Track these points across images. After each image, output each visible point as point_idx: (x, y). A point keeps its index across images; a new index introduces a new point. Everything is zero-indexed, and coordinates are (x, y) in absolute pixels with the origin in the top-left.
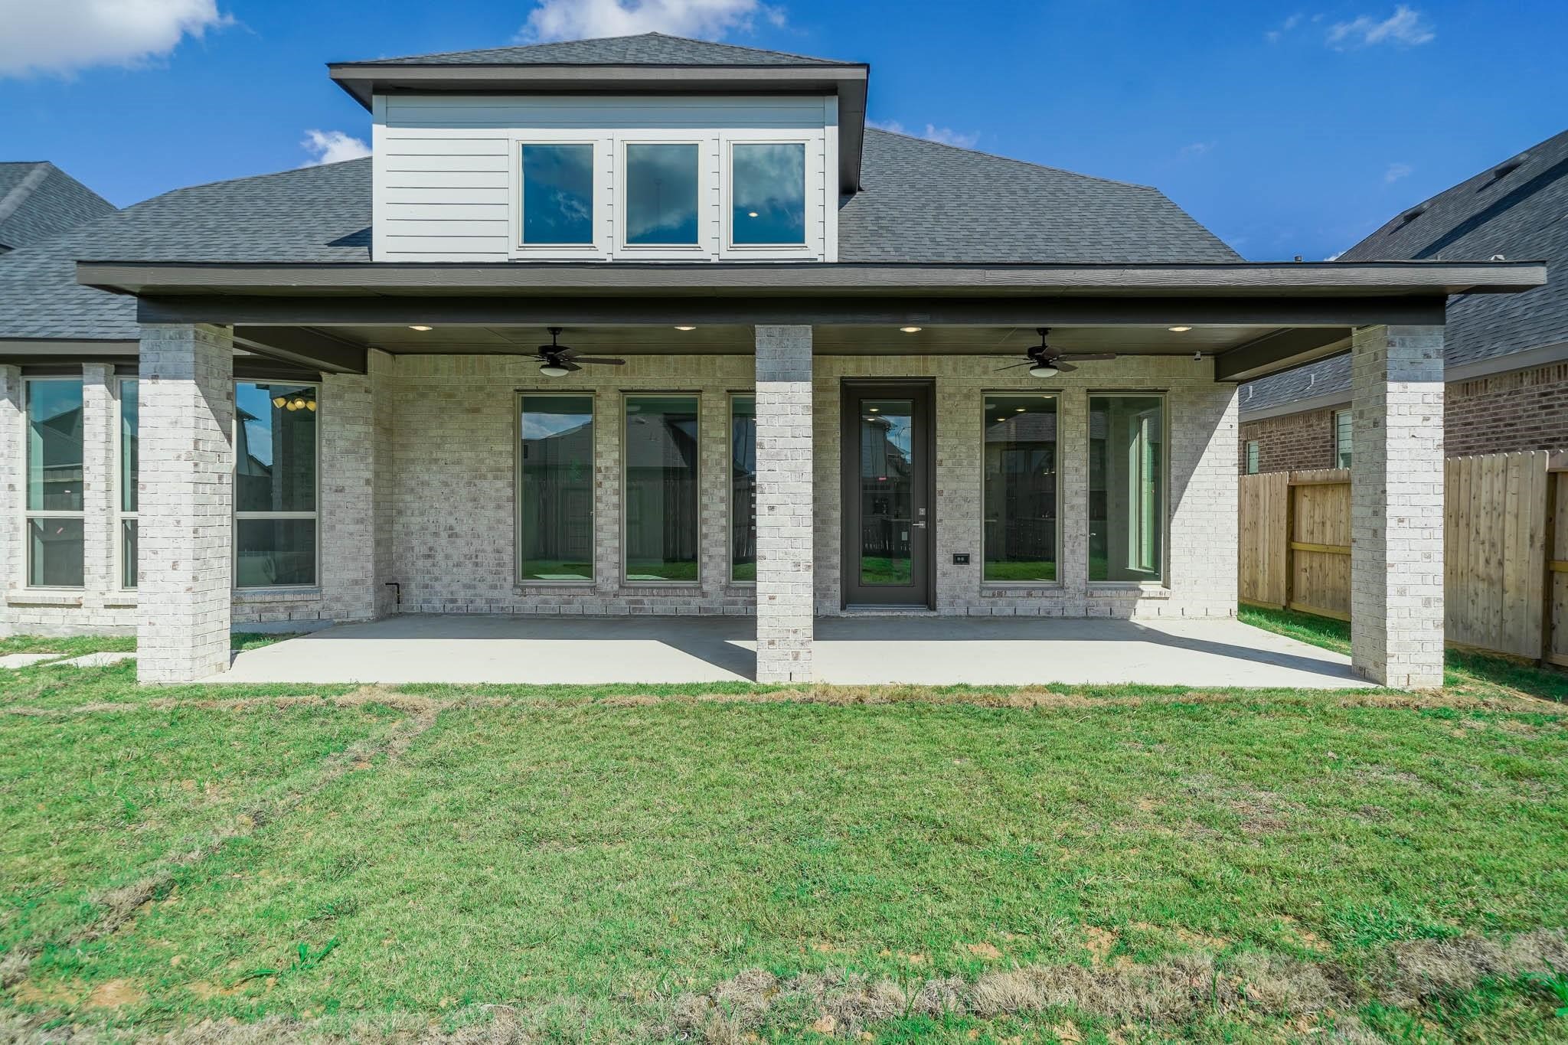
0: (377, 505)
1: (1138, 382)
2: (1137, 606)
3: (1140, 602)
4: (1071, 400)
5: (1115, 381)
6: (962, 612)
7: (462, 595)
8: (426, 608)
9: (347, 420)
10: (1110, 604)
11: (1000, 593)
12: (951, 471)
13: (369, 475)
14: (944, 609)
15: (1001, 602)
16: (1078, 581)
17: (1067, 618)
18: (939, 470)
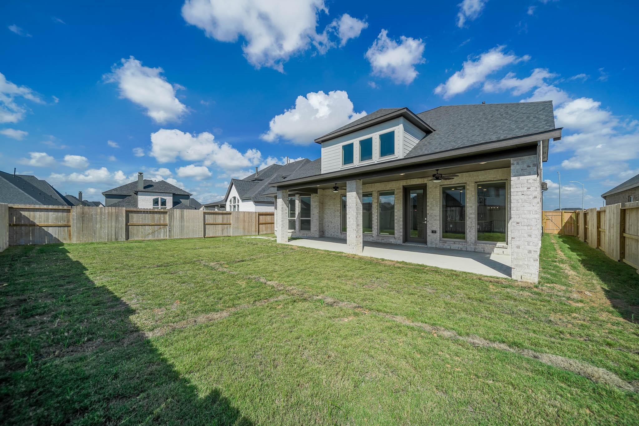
0: (319, 217)
1: (494, 178)
2: (494, 250)
3: (496, 249)
4: (469, 186)
5: (485, 178)
6: (434, 246)
7: (333, 234)
8: (328, 236)
9: (315, 202)
10: (484, 248)
11: (445, 242)
12: (431, 208)
13: (318, 212)
14: (429, 245)
15: (446, 245)
16: (472, 240)
17: (468, 251)
18: (428, 208)
